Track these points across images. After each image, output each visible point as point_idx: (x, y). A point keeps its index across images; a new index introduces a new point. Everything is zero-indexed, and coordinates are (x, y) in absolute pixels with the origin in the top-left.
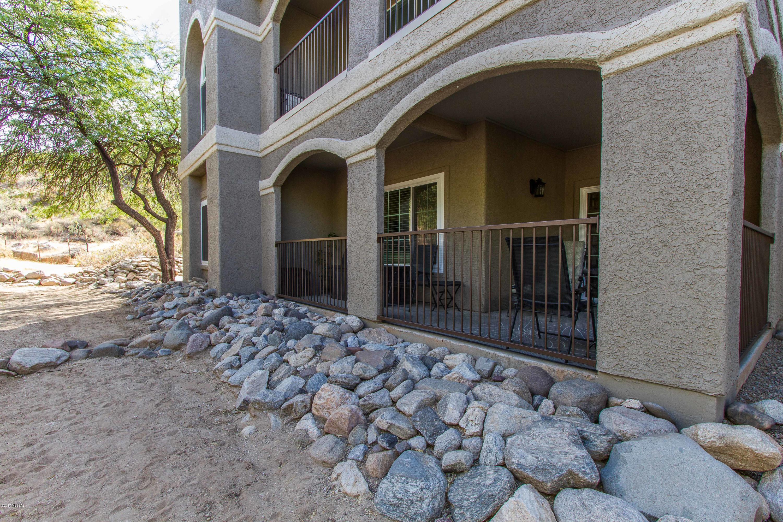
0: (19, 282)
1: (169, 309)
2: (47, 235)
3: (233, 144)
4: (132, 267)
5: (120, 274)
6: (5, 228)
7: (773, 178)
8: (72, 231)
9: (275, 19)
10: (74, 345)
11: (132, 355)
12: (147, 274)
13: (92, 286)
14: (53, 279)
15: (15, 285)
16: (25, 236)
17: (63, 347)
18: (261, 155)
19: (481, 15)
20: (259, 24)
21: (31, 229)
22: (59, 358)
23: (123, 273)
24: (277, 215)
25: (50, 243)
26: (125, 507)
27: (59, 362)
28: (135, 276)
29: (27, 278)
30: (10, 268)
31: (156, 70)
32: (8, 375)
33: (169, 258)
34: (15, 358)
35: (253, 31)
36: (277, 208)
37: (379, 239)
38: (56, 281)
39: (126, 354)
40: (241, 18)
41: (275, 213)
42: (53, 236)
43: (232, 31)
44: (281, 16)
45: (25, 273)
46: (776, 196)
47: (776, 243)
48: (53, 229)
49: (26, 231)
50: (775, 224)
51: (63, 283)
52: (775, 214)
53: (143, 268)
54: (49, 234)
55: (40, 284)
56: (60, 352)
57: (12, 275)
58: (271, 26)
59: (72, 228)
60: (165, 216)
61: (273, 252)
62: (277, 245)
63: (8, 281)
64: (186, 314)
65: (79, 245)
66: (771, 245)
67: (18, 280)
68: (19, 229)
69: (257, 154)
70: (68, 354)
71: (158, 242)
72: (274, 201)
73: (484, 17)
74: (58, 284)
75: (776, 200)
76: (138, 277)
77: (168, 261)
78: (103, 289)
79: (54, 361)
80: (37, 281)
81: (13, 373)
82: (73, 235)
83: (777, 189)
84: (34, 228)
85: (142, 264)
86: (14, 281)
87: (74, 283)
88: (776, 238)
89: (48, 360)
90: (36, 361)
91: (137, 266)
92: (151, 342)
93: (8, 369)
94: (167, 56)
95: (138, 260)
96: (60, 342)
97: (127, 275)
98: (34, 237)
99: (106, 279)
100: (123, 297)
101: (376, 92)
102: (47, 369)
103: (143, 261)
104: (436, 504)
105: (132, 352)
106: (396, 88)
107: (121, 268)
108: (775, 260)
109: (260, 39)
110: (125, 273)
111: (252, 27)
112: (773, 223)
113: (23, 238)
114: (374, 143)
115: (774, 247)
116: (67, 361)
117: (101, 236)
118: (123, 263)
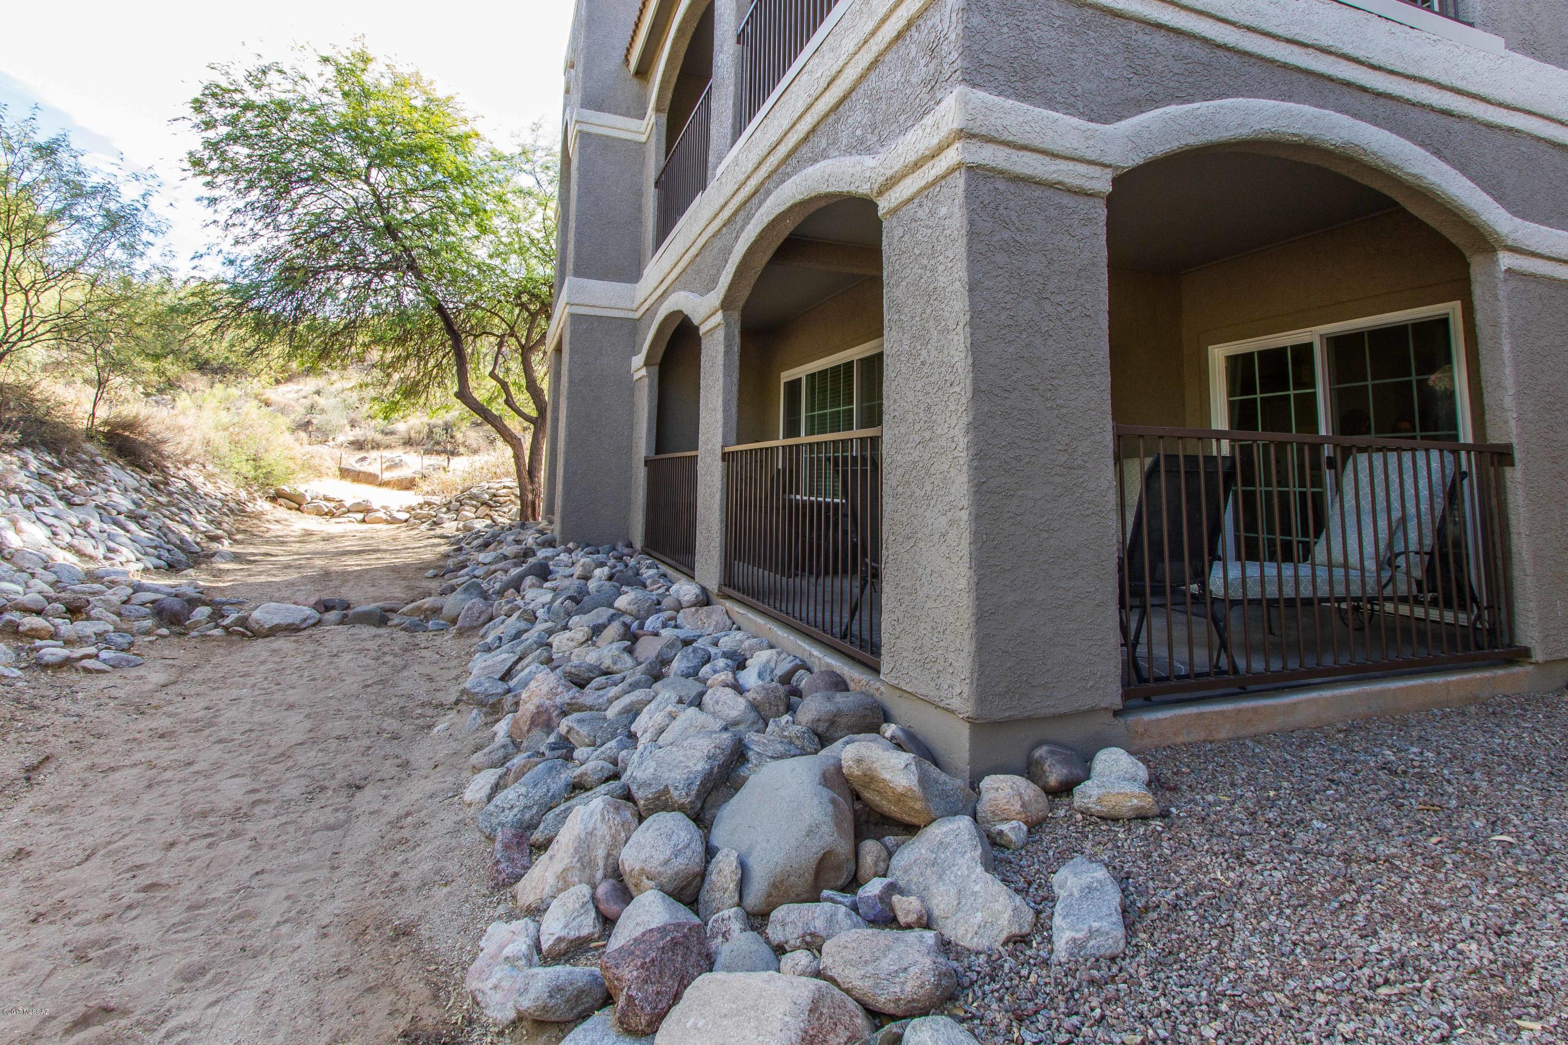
0: (339, 517)
1: (485, 564)
2: (405, 444)
3: (593, 303)
4: (487, 496)
5: (467, 508)
6: (354, 433)
7: (1496, 325)
8: (437, 437)
9: (658, 110)
10: (330, 604)
11: (396, 626)
12: (506, 510)
13: (424, 527)
14: (381, 514)
15: (333, 520)
16: (377, 446)
17: (315, 606)
18: (637, 315)
19: (794, 124)
20: (642, 117)
21: (387, 434)
22: (305, 620)
23: (473, 506)
24: (650, 413)
25: (405, 458)
26: (243, 775)
27: (304, 626)
28: (487, 511)
29: (349, 511)
30: (331, 496)
31: (536, 190)
32: (244, 635)
33: (532, 482)
34: (256, 614)
35: (634, 129)
36: (650, 401)
37: (725, 457)
38: (384, 517)
39: (389, 623)
40: (615, 113)
41: (646, 410)
42: (411, 445)
43: (602, 135)
44: (667, 103)
45: (348, 504)
46: (1507, 362)
47: (1519, 466)
48: (413, 435)
49: (379, 437)
50: (1513, 423)
51: (393, 521)
52: (1508, 402)
53: (502, 500)
54: (408, 442)
55: (363, 521)
56: (308, 611)
57: (331, 505)
58: (653, 120)
59: (439, 433)
60: (534, 414)
61: (641, 474)
62: (647, 462)
63: (326, 514)
64: (495, 571)
65: (441, 460)
66: (1508, 471)
67: (338, 512)
68: (372, 435)
69: (631, 315)
70: (318, 616)
71: (518, 457)
72: (646, 389)
73: (798, 126)
74: (387, 522)
75: (1508, 370)
76: (492, 513)
77: (530, 487)
78: (438, 531)
79: (298, 622)
80: (360, 516)
81: (249, 633)
82: (438, 443)
83: (1506, 348)
84: (392, 433)
85: (501, 492)
86: (333, 515)
87: (406, 521)
88: (1517, 455)
89: (290, 621)
90: (276, 621)
91: (495, 496)
92: (427, 609)
93: (246, 628)
94: (547, 168)
95: (497, 486)
96: (313, 600)
97: (477, 509)
98: (388, 447)
99: (446, 516)
100: (452, 544)
101: (724, 225)
102: (286, 633)
103: (504, 487)
104: (527, 816)
105: (396, 621)
106: (739, 220)
107: (471, 498)
108: (1521, 503)
109: (643, 138)
110: (475, 507)
111: (632, 123)
112: (1506, 422)
113: (373, 448)
114: (717, 303)
115: (1514, 476)
116: (314, 625)
117: (475, 446)
118: (474, 491)
